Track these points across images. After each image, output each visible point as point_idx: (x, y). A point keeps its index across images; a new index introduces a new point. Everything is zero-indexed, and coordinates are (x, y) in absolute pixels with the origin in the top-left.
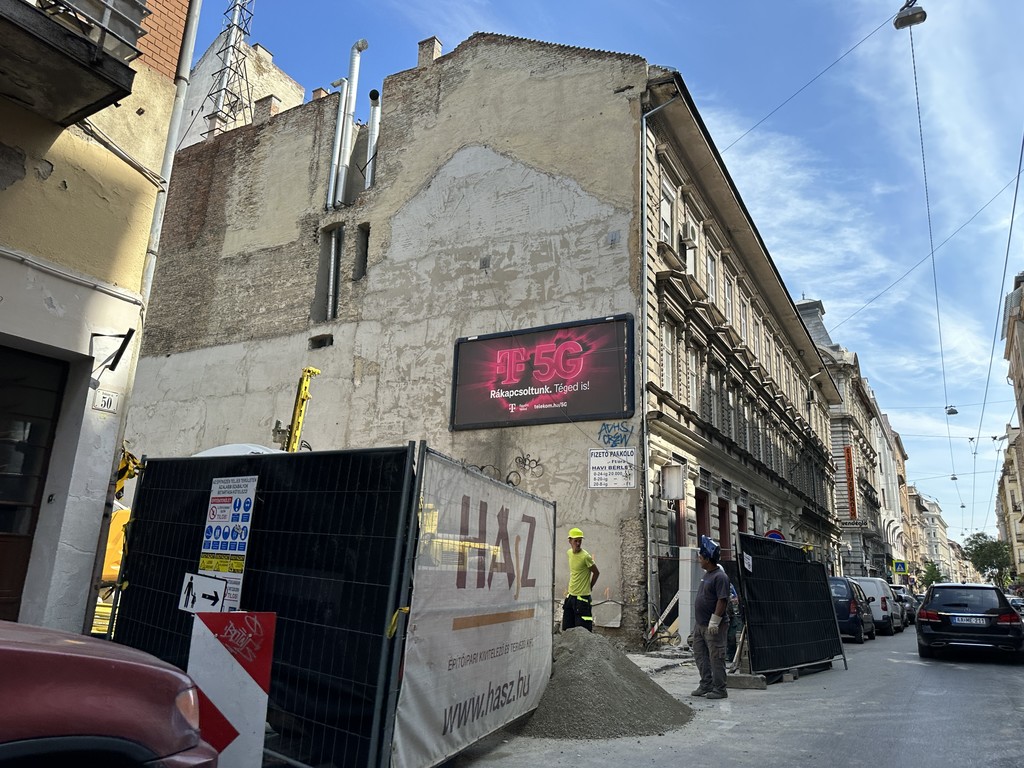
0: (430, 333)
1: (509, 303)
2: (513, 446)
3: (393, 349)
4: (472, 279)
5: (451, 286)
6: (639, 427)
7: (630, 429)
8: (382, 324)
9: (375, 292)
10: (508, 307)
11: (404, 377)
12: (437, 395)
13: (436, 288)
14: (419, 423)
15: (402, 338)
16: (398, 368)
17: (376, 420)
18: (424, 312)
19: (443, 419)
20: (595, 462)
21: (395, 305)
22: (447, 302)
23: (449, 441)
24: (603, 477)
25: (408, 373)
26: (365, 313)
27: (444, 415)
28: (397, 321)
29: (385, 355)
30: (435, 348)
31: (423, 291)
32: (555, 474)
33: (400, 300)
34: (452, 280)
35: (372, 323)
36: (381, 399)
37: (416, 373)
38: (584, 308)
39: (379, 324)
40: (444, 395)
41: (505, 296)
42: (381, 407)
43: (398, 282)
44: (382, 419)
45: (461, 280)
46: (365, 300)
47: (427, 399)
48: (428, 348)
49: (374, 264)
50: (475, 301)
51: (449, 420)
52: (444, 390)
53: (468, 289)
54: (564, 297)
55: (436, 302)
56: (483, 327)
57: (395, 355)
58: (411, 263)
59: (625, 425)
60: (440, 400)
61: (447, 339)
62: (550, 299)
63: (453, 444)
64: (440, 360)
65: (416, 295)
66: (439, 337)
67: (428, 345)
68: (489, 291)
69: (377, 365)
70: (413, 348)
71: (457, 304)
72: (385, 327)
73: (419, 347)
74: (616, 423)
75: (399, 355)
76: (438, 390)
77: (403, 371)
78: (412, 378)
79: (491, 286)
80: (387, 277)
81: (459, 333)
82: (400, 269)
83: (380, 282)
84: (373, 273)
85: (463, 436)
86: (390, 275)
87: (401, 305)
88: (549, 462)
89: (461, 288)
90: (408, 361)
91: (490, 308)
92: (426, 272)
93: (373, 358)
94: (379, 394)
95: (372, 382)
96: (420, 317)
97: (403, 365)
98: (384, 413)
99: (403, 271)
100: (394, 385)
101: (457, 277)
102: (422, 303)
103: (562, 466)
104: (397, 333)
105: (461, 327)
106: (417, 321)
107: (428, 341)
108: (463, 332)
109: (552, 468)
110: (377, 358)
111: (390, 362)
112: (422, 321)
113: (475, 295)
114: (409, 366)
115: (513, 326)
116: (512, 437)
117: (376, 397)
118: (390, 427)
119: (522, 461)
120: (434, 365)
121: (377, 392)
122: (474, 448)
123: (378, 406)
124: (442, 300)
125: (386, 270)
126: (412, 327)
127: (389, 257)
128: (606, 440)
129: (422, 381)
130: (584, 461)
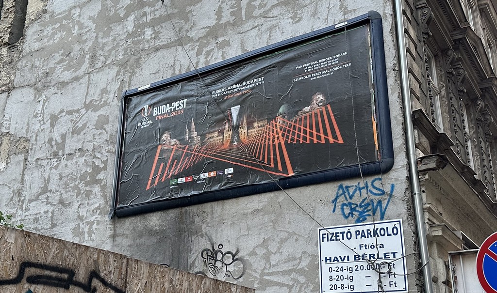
0: (91, 91)
1: (192, 34)
2: (198, 232)
3: (47, 117)
4: (145, 14)
5: (119, 28)
6: (405, 186)
7: (387, 189)
8: (36, 89)
9: (31, 54)
10: (191, 39)
11: (57, 152)
12: (97, 170)
13: (101, 35)
14: (71, 211)
15: (57, 102)
16: (50, 140)
17: (20, 212)
18: (86, 66)
19: (102, 202)
20: (329, 249)
21: (51, 65)
22: (113, 48)
23: (109, 233)
24: (345, 274)
25: (61, 146)
26: (17, 79)
27: (105, 196)
28: (53, 83)
29: (36, 127)
30: (96, 109)
31: (85, 41)
32: (263, 274)
33: (58, 57)
34: (120, 20)
35: (24, 90)
36: (27, 184)
37: (71, 145)
38: (301, 19)
39: (32, 90)
40: (105, 168)
41: (187, 27)
42: (27, 194)
43: (57, 36)
44: (27, 210)
45: (131, 18)
46: (19, 65)
47: (83, 178)
48: (87, 110)
49: (33, 21)
50: (148, 41)
51: (110, 203)
52: (105, 162)
53: (140, 27)
54: (270, 10)
55: (100, 52)
56: (158, 72)
57: (48, 124)
58: (73, 11)
59: (377, 184)
60: (101, 176)
61: (111, 96)
62: (249, 16)
63: (114, 237)
64: (101, 123)
65: (77, 47)
66: (102, 94)
67: (87, 106)
68: (167, 25)
69: (27, 140)
70: (70, 113)
71: (125, 50)
72: (38, 91)
73: (78, 111)
74: (361, 182)
75: (52, 125)
76: (97, 162)
77: (57, 144)
78: (67, 152)
79: (169, 17)
80: (45, 33)
81: (127, 85)
82: (60, 20)
83: (38, 40)
84: (31, 32)
85: (128, 225)
86: (49, 30)
87: (58, 63)
88: (253, 253)
89: (130, 28)
90: (63, 130)
91: (167, 46)
92: (91, 18)
93: (22, 133)
94: (26, 177)
95: (19, 162)
96: (80, 72)
97: (56, 136)
98: (30, 201)
99: (64, 22)
100: (44, 163)
101: (127, 16)
102: (84, 56)
103: (274, 259)
104: (53, 98)
105: (130, 77)
106: (77, 79)
107: (88, 102)
108: (133, 83)
109: (257, 264)
110: (27, 131)
111: (41, 135)
112: (82, 77)
113: (149, 32)
114: (63, 137)
115: (197, 63)
116: (197, 219)
117: (22, 182)
118: (36, 220)
119: (211, 255)
120: (94, 131)
121: (23, 175)
122: (143, 240)
123: (24, 193)
124: (107, 48)
125: (45, 25)
126: (70, 87)
127: (50, 10)
128: (347, 211)
129: (78, 154)
130: (310, 249)
